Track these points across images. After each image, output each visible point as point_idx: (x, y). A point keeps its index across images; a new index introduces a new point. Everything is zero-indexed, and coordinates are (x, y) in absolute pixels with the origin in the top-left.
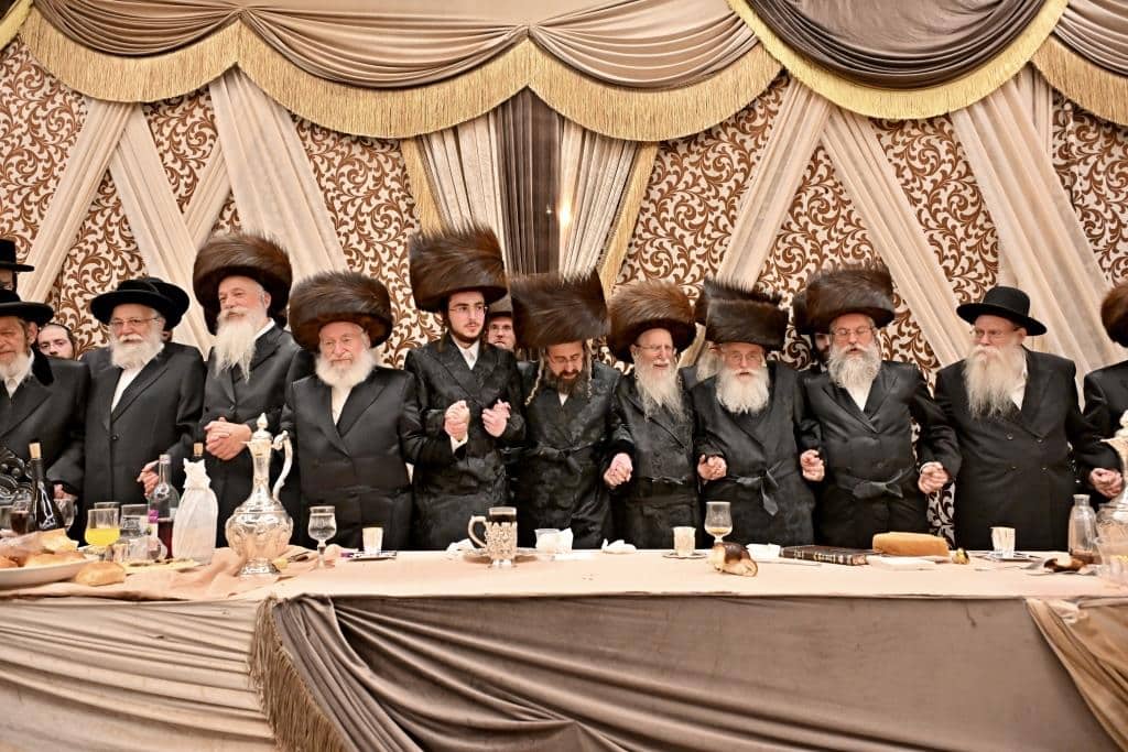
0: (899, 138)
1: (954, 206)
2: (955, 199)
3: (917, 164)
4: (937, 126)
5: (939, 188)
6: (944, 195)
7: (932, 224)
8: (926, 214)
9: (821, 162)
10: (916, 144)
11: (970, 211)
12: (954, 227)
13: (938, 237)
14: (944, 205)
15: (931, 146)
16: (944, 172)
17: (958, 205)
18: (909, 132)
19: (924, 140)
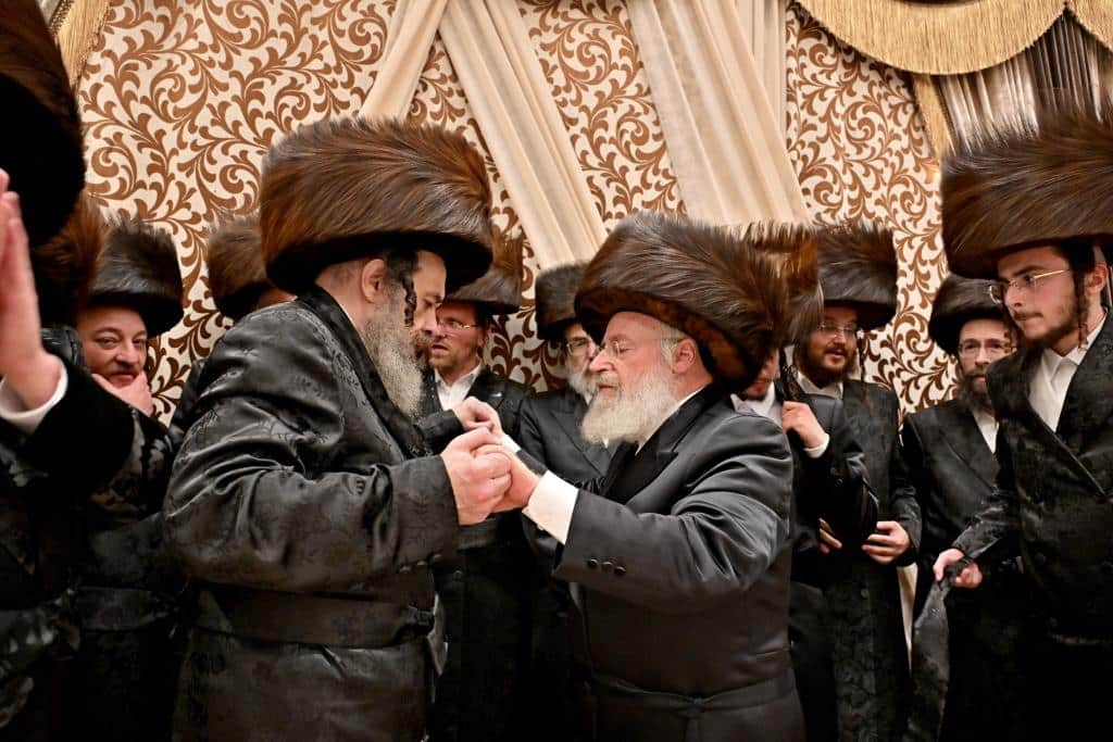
0: (550, 21)
1: (627, 137)
2: (630, 126)
3: (574, 63)
4: (610, 11)
5: (605, 105)
6: (612, 118)
7: (592, 160)
8: (583, 143)
10: (575, 33)
11: (651, 147)
12: (624, 169)
13: (600, 181)
14: (612, 132)
15: (600, 39)
16: (614, 82)
17: (632, 134)
18: (566, 13)
19: (589, 29)
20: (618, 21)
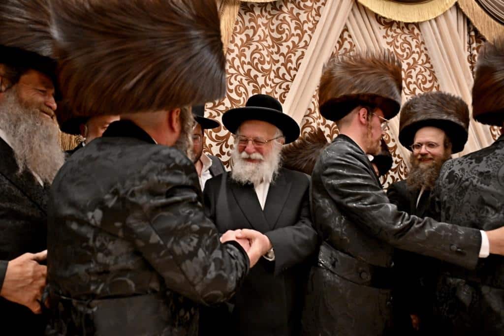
0: (390, 33)
2: (420, 77)
3: (399, 51)
4: (410, 29)
5: (411, 68)
6: (414, 74)
7: (407, 91)
9: (346, 39)
10: (399, 39)
14: (414, 80)
15: (407, 41)
16: (414, 59)
17: (421, 81)
18: (395, 30)
19: (403, 37)
20: (414, 34)
